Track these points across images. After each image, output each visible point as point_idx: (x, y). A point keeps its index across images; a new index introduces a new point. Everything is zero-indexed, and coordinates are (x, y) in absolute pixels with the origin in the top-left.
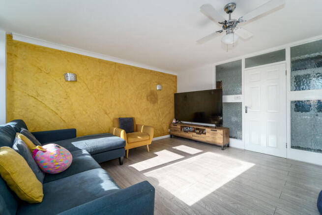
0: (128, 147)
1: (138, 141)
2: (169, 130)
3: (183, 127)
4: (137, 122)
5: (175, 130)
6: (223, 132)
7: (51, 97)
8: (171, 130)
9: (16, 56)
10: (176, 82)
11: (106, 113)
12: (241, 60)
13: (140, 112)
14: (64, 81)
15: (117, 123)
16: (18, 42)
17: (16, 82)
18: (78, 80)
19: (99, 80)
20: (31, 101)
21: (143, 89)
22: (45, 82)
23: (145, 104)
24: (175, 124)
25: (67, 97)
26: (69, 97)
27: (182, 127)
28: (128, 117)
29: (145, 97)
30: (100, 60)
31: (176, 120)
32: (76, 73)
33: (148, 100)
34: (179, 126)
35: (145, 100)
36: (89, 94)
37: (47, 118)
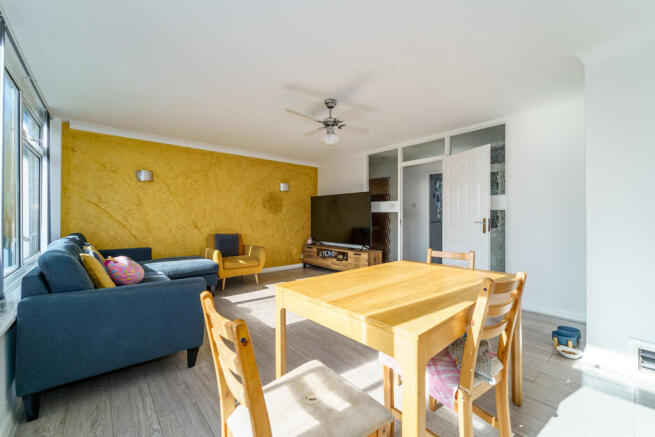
0: (224, 274)
1: (240, 266)
2: (302, 256)
3: (322, 250)
4: (245, 241)
5: (310, 256)
6: (369, 256)
7: (117, 204)
8: (305, 256)
9: (73, 150)
10: (316, 177)
11: (196, 226)
12: (397, 150)
13: (251, 227)
14: (135, 180)
15: (212, 242)
16: (76, 131)
17: (73, 184)
18: (155, 178)
19: (187, 178)
20: (91, 210)
21: (258, 189)
22: (110, 183)
23: (259, 213)
24: (310, 246)
25: (140, 204)
26: (141, 203)
27: (319, 251)
28: (230, 233)
29: (261, 204)
30: (187, 149)
31: (314, 239)
32: (153, 170)
33: (265, 207)
34: (315, 250)
35: (259, 208)
36: (171, 198)
37: (112, 233)
